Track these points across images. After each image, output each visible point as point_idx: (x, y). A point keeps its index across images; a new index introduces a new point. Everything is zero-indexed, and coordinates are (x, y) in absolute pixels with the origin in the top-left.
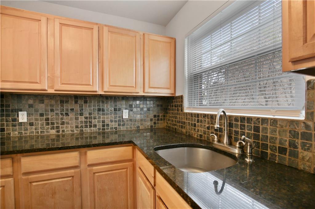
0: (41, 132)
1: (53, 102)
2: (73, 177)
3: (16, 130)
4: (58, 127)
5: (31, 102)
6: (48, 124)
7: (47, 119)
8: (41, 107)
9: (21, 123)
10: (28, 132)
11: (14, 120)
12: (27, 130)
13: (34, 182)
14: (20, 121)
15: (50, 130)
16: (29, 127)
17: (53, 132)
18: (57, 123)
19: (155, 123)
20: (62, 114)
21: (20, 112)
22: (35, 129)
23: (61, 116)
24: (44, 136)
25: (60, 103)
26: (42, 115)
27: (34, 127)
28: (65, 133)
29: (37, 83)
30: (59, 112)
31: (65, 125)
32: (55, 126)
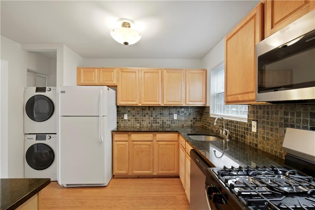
0: (133, 124)
1: (138, 110)
2: (150, 145)
3: (123, 123)
4: (140, 123)
5: (129, 109)
6: (136, 121)
7: (136, 118)
8: (133, 112)
9: (125, 120)
10: (128, 124)
11: (123, 118)
12: (127, 123)
13: (135, 145)
14: (125, 119)
15: (137, 124)
16: (128, 122)
17: (138, 125)
18: (140, 120)
19: (194, 123)
20: (142, 116)
21: (125, 115)
22: (131, 123)
23: (142, 117)
24: (134, 127)
25: (142, 110)
26: (134, 116)
27: (130, 122)
28: (144, 126)
29: (134, 101)
30: (141, 115)
31: (144, 122)
32: (139, 122)
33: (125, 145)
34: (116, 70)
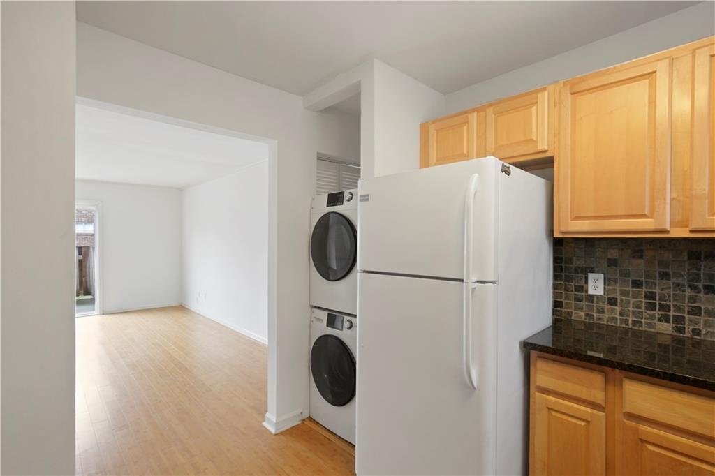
0: (634, 323)
1: (668, 256)
3: (581, 309)
4: (678, 319)
5: (613, 253)
6: (651, 307)
7: (651, 296)
8: (637, 266)
9: (592, 296)
10: (605, 317)
11: (581, 289)
12: (603, 312)
14: (591, 291)
15: (656, 321)
16: (607, 307)
17: (666, 328)
18: (678, 309)
20: (693, 287)
21: (591, 276)
22: (621, 314)
23: (688, 293)
24: (640, 332)
25: (689, 258)
26: (637, 284)
27: (618, 309)
28: (702, 337)
29: (644, 216)
30: (684, 281)
31: (702, 319)
32: (671, 313)
33: (588, 422)
34: (546, 93)
